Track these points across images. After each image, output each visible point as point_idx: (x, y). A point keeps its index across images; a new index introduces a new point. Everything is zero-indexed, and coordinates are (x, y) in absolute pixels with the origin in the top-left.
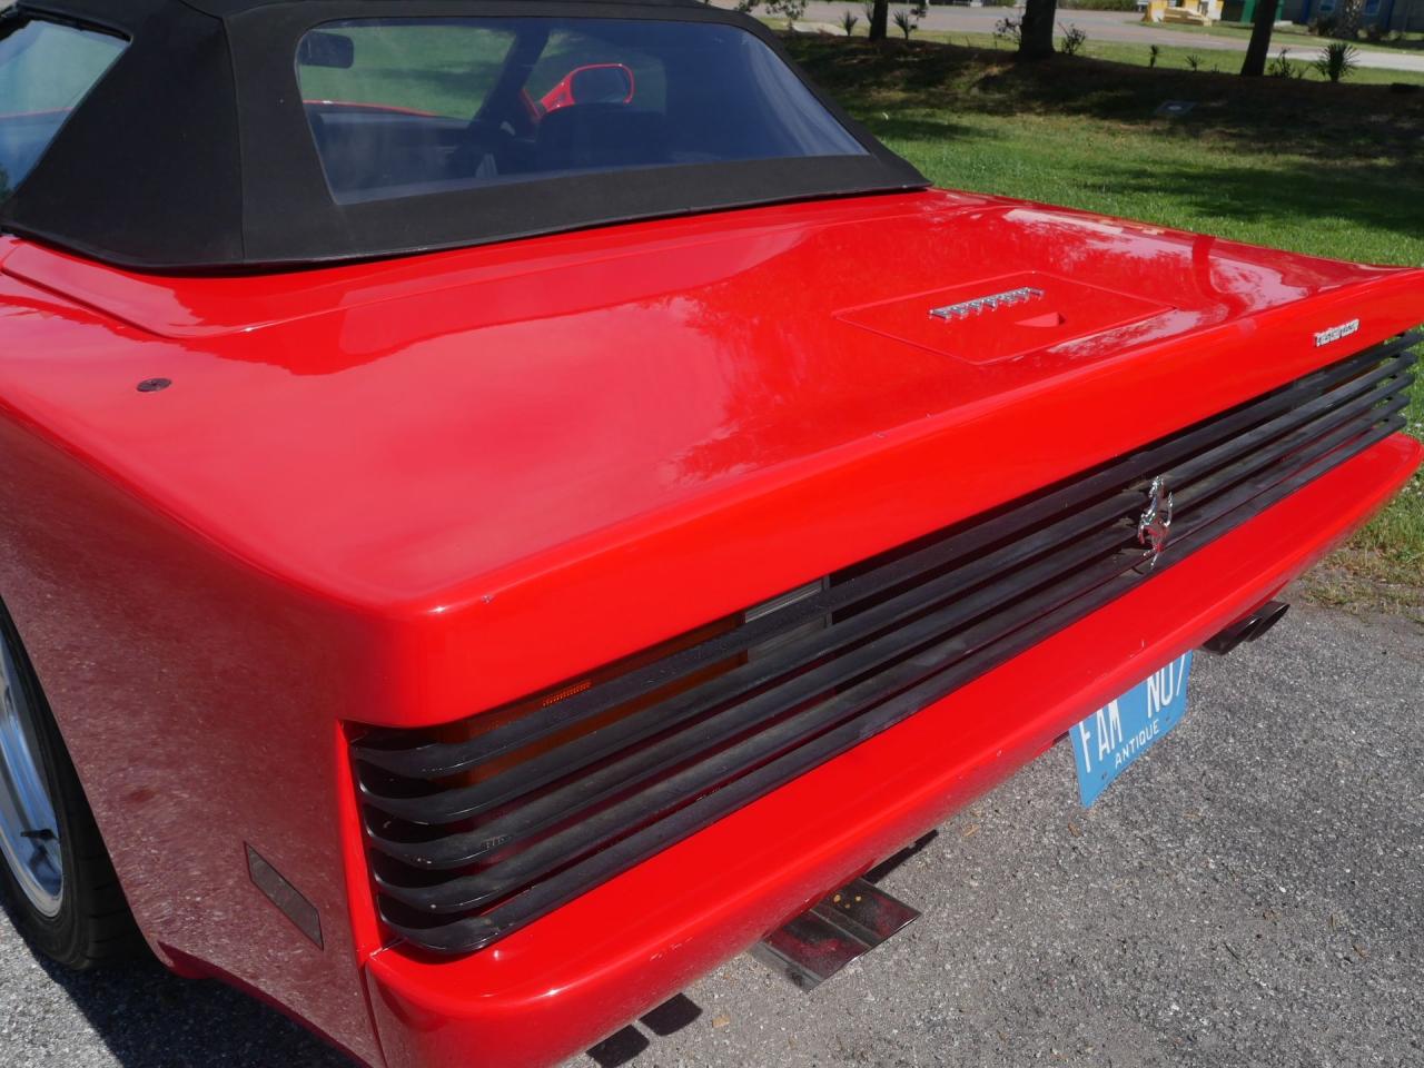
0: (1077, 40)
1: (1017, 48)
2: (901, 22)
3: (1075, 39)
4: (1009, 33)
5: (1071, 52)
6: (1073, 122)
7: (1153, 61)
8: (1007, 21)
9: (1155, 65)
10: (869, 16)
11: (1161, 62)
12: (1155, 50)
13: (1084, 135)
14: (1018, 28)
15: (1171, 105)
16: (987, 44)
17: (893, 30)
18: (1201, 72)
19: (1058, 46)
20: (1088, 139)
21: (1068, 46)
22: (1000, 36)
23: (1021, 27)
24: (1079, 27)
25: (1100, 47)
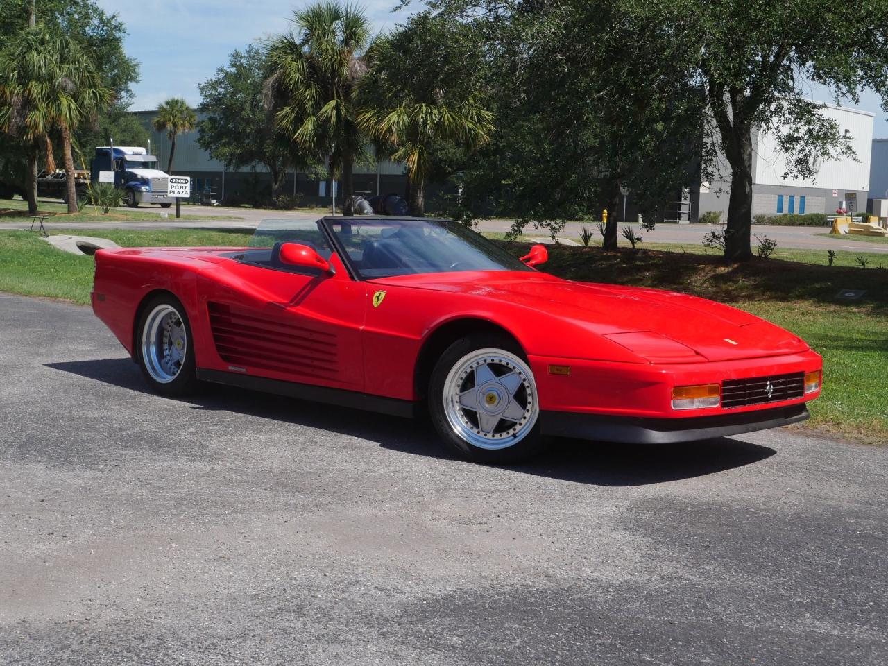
0: (770, 247)
1: (722, 253)
2: (630, 236)
3: (768, 246)
4: (716, 243)
5: (766, 255)
6: (771, 305)
7: (831, 261)
8: (713, 233)
9: (833, 265)
10: (602, 232)
11: (837, 262)
12: (831, 253)
13: (780, 314)
14: (722, 239)
15: (846, 292)
16: (699, 251)
17: (622, 241)
18: (868, 269)
19: (755, 252)
20: (783, 317)
21: (763, 252)
22: (709, 245)
23: (724, 238)
24: (771, 238)
25: (792, 254)
